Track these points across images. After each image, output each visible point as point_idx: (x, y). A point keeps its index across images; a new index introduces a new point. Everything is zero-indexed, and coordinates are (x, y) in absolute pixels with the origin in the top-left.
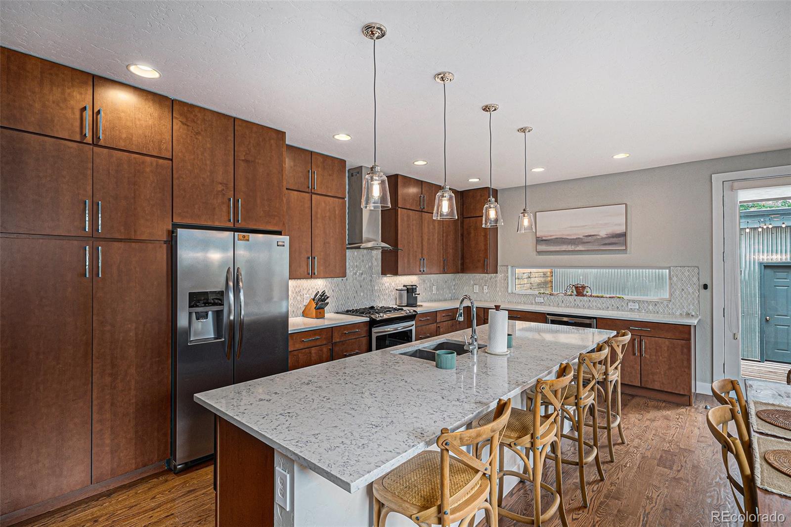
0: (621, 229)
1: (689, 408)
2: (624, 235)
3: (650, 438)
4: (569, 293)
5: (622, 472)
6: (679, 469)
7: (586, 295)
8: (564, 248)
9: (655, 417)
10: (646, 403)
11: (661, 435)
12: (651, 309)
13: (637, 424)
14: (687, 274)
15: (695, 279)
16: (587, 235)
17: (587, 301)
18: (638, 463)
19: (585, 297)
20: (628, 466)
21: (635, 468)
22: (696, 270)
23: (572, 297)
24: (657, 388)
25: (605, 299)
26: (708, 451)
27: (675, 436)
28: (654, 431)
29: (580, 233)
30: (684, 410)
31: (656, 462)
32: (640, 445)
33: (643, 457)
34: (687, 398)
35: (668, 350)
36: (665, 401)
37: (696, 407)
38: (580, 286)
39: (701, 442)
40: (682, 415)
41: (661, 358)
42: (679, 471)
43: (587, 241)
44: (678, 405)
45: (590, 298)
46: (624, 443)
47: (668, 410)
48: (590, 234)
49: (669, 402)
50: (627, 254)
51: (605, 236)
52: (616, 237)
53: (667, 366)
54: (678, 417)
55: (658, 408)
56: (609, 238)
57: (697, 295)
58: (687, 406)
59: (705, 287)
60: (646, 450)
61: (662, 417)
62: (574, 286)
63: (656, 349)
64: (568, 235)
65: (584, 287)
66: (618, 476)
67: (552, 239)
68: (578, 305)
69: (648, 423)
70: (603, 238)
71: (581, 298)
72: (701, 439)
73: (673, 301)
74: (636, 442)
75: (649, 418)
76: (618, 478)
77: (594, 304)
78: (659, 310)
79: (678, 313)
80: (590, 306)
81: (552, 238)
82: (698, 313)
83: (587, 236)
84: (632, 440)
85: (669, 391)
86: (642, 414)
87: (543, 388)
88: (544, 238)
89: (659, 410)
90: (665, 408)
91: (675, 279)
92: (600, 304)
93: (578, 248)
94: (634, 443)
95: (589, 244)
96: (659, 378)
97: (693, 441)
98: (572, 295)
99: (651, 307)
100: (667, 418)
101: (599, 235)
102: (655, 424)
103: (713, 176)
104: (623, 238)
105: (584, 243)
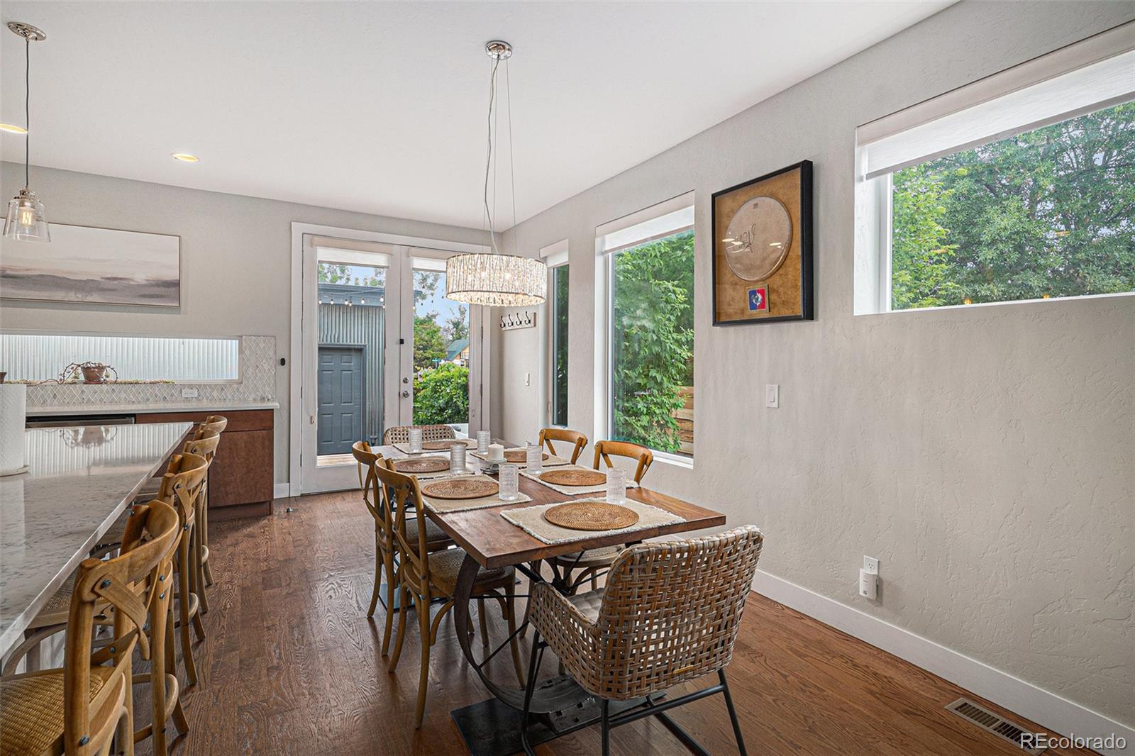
0: (172, 275)
1: (271, 517)
2: (176, 284)
3: (241, 565)
4: (70, 380)
5: (225, 617)
6: (288, 582)
7: (106, 382)
8: (61, 295)
9: (237, 540)
10: (217, 528)
11: (253, 557)
12: (215, 396)
13: (218, 556)
14: (262, 345)
15: (271, 353)
16: (109, 276)
17: (107, 391)
18: (239, 598)
19: (104, 386)
20: (228, 607)
21: (239, 605)
22: (273, 340)
23: (78, 386)
24: (230, 504)
25: (143, 386)
26: (308, 552)
27: (269, 551)
28: (242, 556)
29: (96, 272)
30: (266, 521)
31: (260, 587)
32: (232, 578)
33: (243, 589)
34: (266, 506)
35: (246, 447)
36: (240, 519)
37: (277, 513)
38: (93, 366)
39: (298, 547)
40: (266, 527)
41: (236, 459)
42: (289, 585)
43: (110, 287)
44: (258, 518)
45: (114, 387)
46: (211, 585)
47: (249, 528)
48: (115, 276)
49: (246, 518)
50: (180, 314)
51: (145, 282)
52: (165, 287)
53: (245, 469)
54: (262, 530)
55: (236, 529)
56: (152, 286)
57: (273, 373)
58: (267, 515)
59: (283, 362)
60: (242, 579)
61: (244, 536)
62: (79, 366)
63: (230, 449)
64: (70, 273)
65: (101, 368)
66: (221, 624)
67: (29, 277)
68: (89, 400)
69: (230, 550)
70: (139, 286)
71: (96, 387)
72: (296, 544)
73: (245, 382)
74: (226, 575)
75: (230, 543)
76: (223, 627)
77: (123, 395)
78: (227, 397)
79: (251, 399)
80: (113, 399)
81: (31, 273)
82: (274, 396)
83: (108, 279)
84: (220, 577)
85: (247, 502)
86: (218, 542)
87: (177, 487)
88: (9, 272)
89: (237, 531)
90: (243, 526)
91: (247, 352)
92: (134, 395)
93: (90, 299)
94: (224, 578)
95: (113, 293)
96: (234, 488)
97: (290, 548)
98: (75, 383)
99: (215, 394)
100: (251, 536)
101: (133, 280)
102: (240, 547)
103: (293, 223)
104: (174, 289)
105: (104, 290)
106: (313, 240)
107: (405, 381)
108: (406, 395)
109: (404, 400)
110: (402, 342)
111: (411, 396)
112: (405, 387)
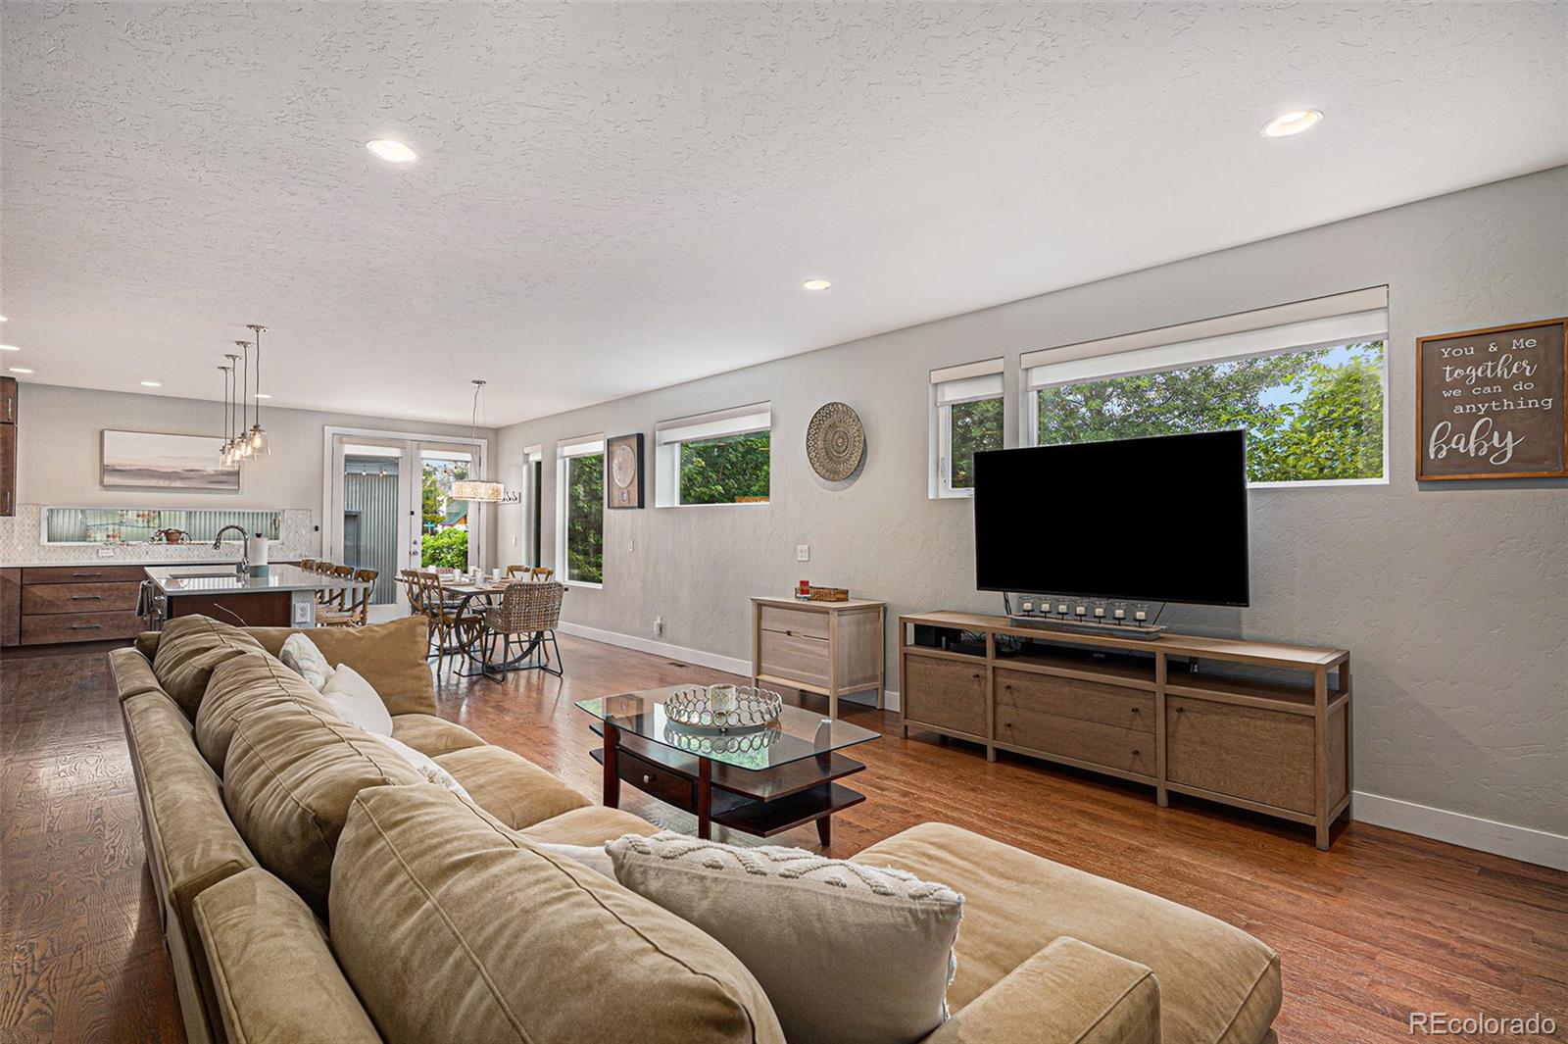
0: (235, 466)
2: (237, 473)
7: (181, 543)
8: (152, 482)
14: (300, 517)
15: (308, 522)
16: (188, 469)
17: (184, 548)
19: (180, 545)
22: (309, 513)
23: (162, 546)
29: (178, 466)
38: (173, 531)
43: (187, 476)
45: (187, 546)
48: (192, 469)
50: (238, 495)
51: (214, 473)
52: (228, 476)
56: (218, 475)
57: (309, 537)
59: (317, 529)
62: (163, 531)
64: (159, 467)
67: (131, 471)
68: (171, 554)
70: (210, 475)
71: (174, 546)
73: (286, 543)
77: (196, 553)
78: (273, 554)
79: (292, 555)
80: (187, 554)
81: (132, 468)
83: (187, 471)
88: (117, 467)
91: (289, 522)
92: (204, 552)
93: (174, 485)
95: (190, 481)
98: (161, 544)
101: (204, 471)
103: (326, 427)
104: (234, 478)
105: (184, 478)
106: (342, 439)
107: (415, 543)
108: (415, 553)
109: (413, 557)
110: (412, 513)
111: (420, 554)
112: (414, 548)
